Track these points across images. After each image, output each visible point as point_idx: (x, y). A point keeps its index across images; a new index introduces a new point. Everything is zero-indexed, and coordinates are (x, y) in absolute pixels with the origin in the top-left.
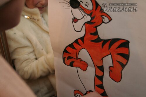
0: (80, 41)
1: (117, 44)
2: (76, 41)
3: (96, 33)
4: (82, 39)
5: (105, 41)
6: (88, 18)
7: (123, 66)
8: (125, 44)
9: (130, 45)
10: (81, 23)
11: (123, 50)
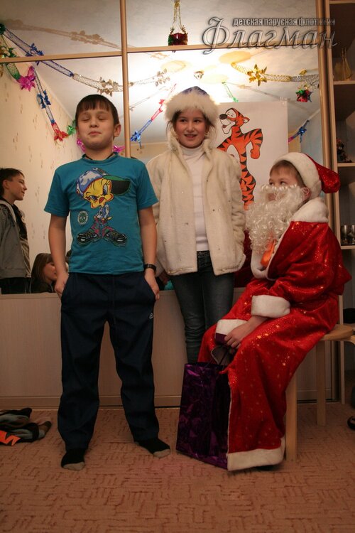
0: (228, 140)
1: (254, 133)
2: (225, 141)
3: (240, 131)
4: (230, 138)
5: (246, 134)
6: (234, 123)
7: (260, 145)
8: (259, 131)
9: (262, 131)
10: (228, 128)
11: (258, 136)
